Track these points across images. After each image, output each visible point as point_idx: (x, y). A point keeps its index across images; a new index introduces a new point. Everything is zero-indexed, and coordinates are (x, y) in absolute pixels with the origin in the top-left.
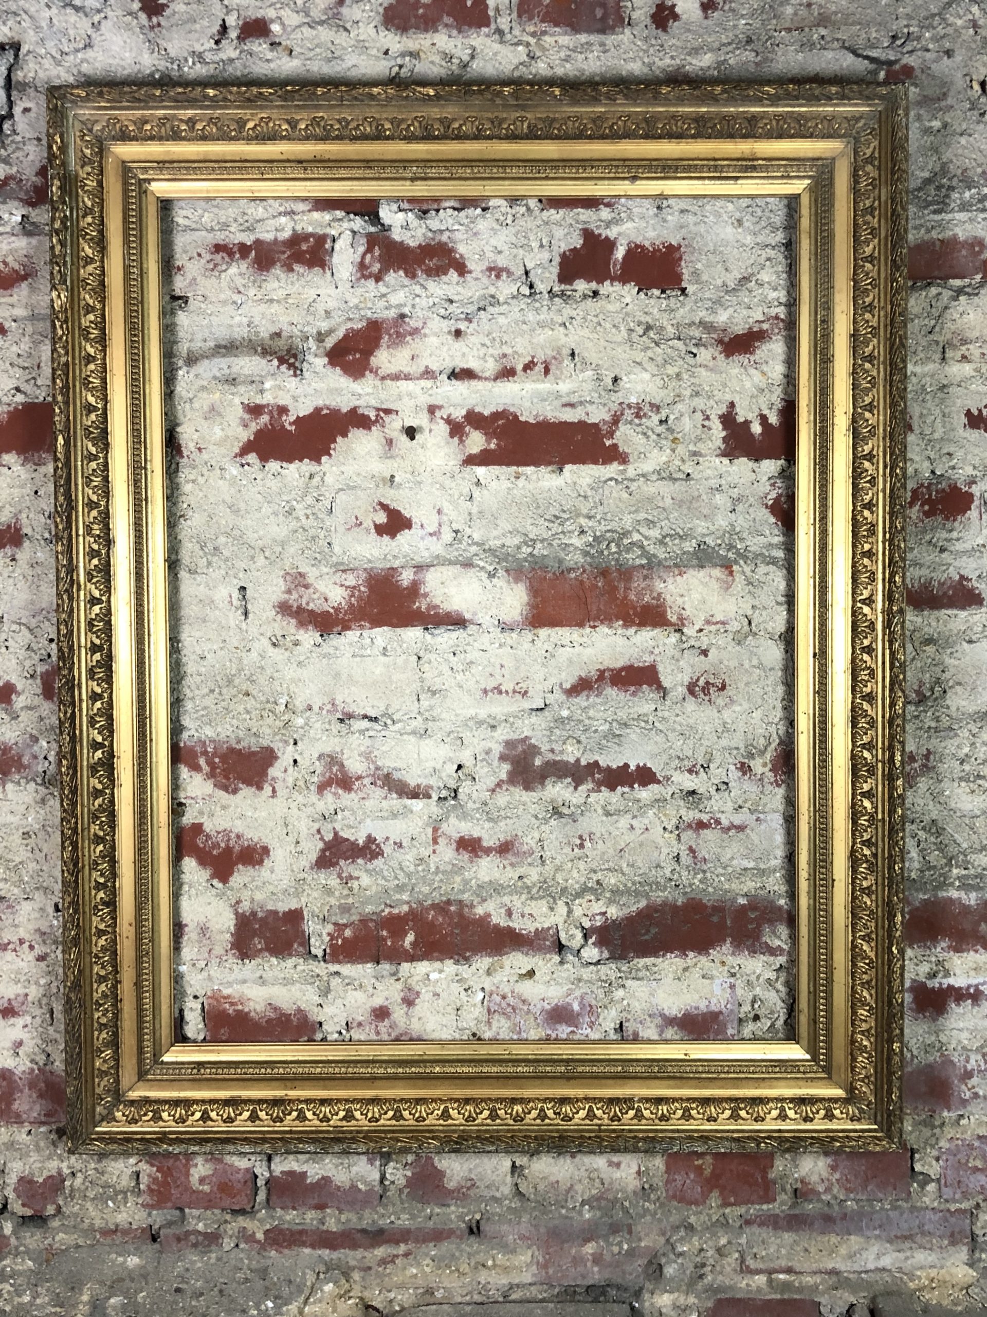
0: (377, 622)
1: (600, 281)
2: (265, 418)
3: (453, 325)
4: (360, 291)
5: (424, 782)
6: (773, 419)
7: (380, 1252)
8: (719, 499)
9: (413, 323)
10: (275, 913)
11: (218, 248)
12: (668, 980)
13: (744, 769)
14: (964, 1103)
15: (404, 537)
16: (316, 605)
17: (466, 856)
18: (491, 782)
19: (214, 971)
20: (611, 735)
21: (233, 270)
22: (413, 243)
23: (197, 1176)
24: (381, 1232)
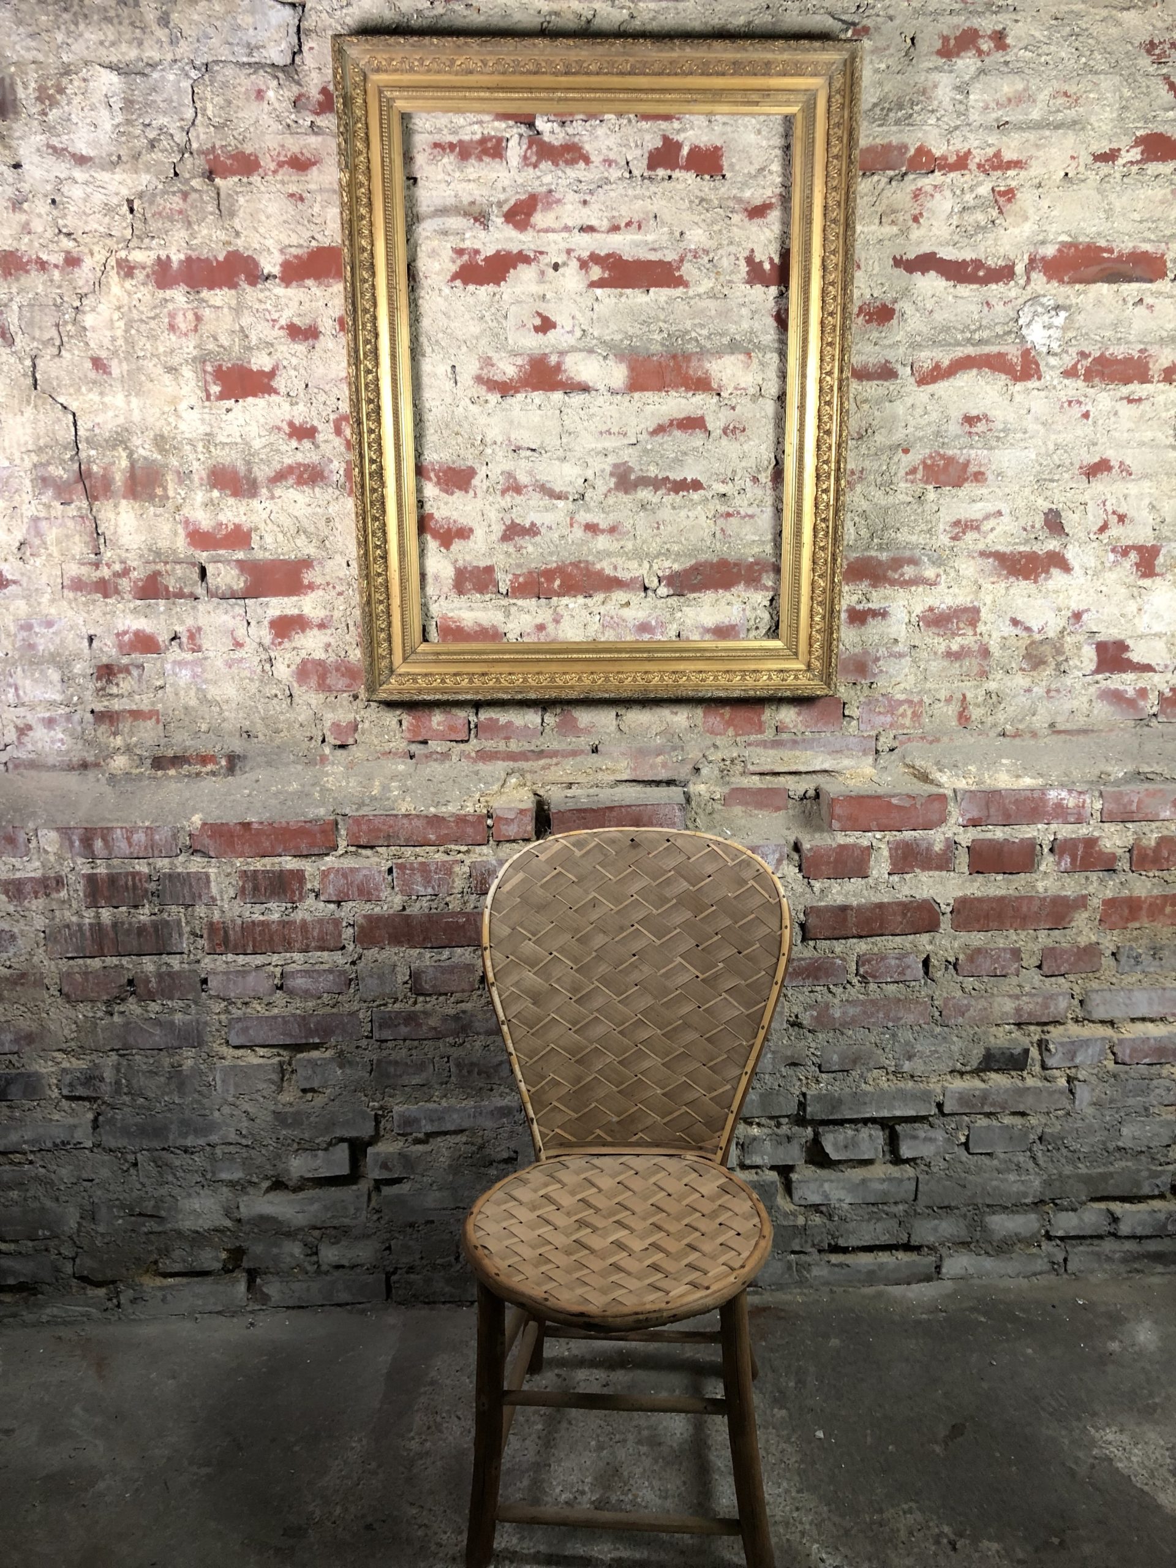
0: (535, 389)
1: (673, 169)
2: (466, 257)
3: (582, 197)
4: (524, 174)
5: (564, 489)
6: (777, 260)
7: (542, 762)
8: (744, 311)
9: (557, 196)
10: (478, 567)
11: (436, 145)
12: (707, 607)
13: (755, 480)
14: (875, 675)
15: (552, 334)
16: (498, 378)
17: (590, 534)
18: (604, 489)
19: (442, 602)
20: (676, 460)
21: (445, 160)
22: (556, 143)
23: (434, 722)
24: (542, 751)
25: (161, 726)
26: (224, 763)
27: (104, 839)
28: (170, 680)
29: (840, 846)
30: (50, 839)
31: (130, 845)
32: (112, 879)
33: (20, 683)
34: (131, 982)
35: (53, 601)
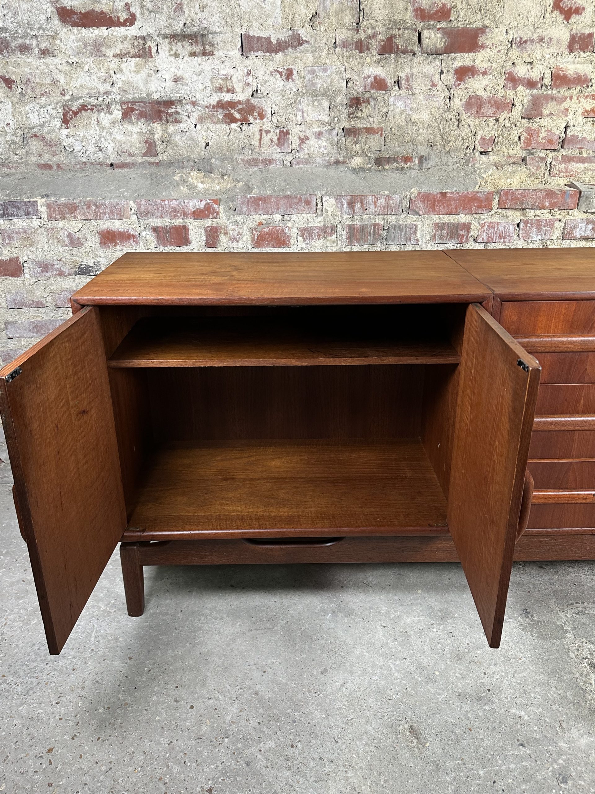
10: (584, 34)
19: (559, 58)
23: (541, 137)
25: (383, 138)
26: (417, 162)
27: (362, 203)
28: (391, 109)
30: (329, 203)
31: (376, 206)
32: (363, 228)
33: (305, 109)
35: (329, 54)
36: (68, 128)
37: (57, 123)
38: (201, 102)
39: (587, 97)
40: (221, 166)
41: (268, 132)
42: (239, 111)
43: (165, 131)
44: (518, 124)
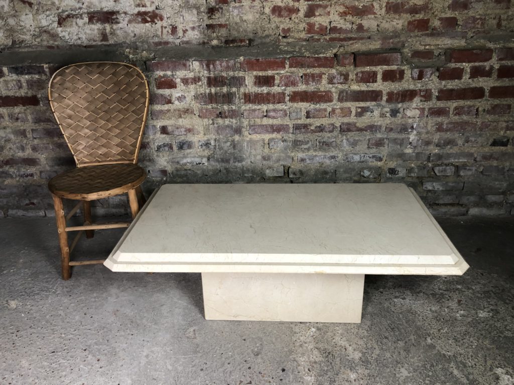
7: (351, 42)
23: (316, 27)
24: (351, 38)
25: (228, 30)
26: (247, 42)
27: (213, 65)
28: (231, 13)
29: (453, 68)
30: (196, 65)
31: (221, 67)
32: (215, 78)
33: (184, 15)
34: (220, 113)
36: (61, 27)
37: (56, 24)
38: (129, 13)
39: (340, 5)
40: (142, 46)
41: (166, 27)
42: (149, 17)
43: (112, 28)
44: (303, 20)
